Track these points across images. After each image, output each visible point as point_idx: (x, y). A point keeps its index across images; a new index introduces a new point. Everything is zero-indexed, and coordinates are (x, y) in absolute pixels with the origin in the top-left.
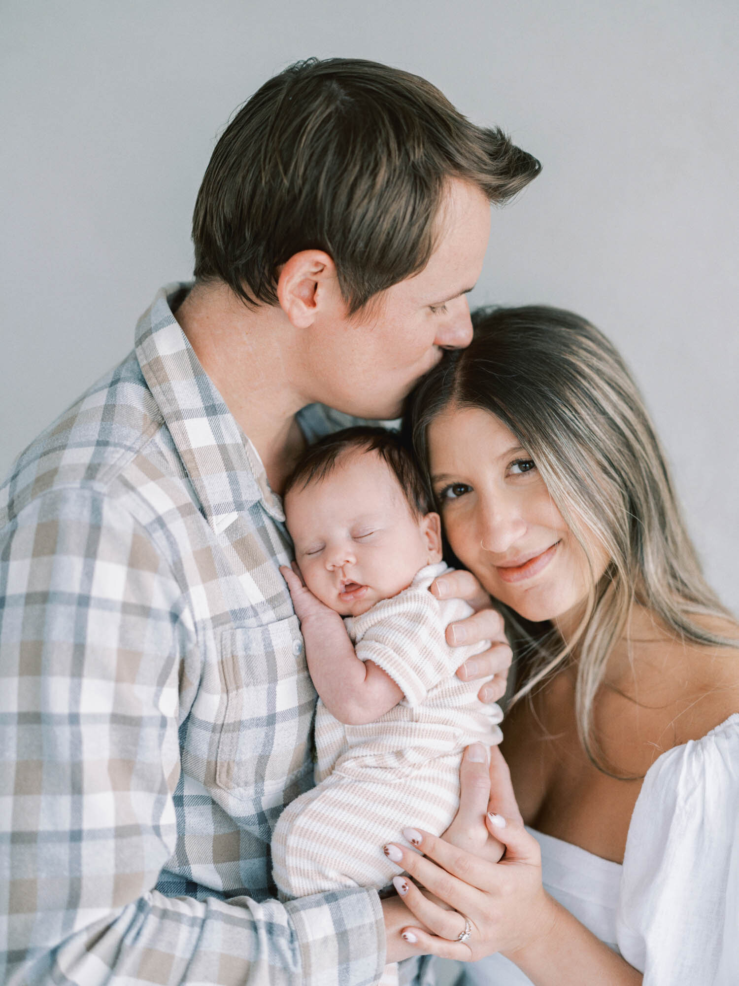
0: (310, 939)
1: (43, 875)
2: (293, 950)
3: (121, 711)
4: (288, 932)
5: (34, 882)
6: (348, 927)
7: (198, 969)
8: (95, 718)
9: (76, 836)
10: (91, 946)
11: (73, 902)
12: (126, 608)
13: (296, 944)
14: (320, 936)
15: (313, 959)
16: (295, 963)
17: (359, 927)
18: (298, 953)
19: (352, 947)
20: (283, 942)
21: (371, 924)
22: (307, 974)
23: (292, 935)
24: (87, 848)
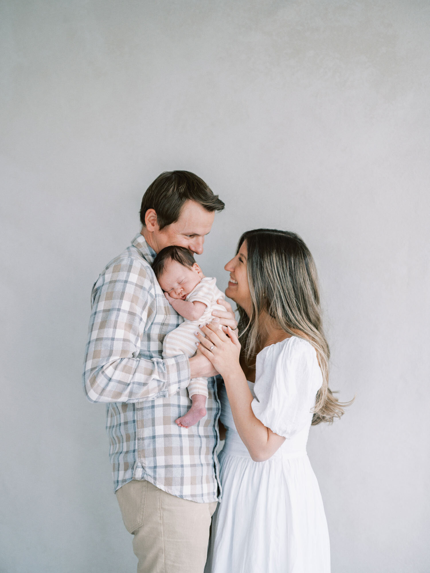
0: (169, 364)
1: (103, 349)
2: (164, 368)
3: (131, 311)
4: (162, 363)
5: (100, 350)
6: (179, 362)
7: (139, 370)
8: (124, 311)
9: (113, 339)
10: (111, 365)
11: (110, 355)
12: (136, 285)
13: (165, 365)
14: (171, 363)
15: (170, 370)
16: (165, 370)
17: (182, 361)
18: (165, 368)
19: (180, 366)
20: (161, 365)
21: (185, 361)
22: (168, 374)
23: (164, 364)
24: (115, 342)
